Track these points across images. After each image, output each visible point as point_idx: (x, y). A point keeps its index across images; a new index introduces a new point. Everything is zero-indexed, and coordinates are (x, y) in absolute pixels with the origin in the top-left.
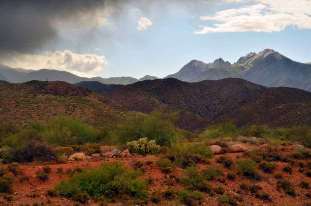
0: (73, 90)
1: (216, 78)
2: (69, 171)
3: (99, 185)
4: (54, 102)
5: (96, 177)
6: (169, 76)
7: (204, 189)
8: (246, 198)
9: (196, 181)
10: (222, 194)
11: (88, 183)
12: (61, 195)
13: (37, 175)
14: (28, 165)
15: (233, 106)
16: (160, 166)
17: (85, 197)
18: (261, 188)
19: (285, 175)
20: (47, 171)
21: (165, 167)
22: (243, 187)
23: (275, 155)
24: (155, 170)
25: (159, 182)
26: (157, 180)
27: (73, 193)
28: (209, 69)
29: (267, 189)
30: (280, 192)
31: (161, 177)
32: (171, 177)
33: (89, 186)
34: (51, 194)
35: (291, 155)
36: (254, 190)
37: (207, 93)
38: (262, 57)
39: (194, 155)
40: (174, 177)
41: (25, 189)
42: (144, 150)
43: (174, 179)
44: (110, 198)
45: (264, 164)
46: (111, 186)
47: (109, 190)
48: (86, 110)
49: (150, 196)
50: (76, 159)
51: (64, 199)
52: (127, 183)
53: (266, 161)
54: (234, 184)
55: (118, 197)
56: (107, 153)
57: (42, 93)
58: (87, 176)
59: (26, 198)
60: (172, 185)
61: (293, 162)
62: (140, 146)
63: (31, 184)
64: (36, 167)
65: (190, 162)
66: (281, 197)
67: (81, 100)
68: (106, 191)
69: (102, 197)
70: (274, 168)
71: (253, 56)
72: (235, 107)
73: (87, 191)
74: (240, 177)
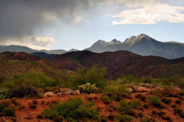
0: (30, 57)
1: (113, 51)
2: (48, 103)
3: (69, 112)
4: (19, 64)
5: (67, 106)
6: (85, 49)
7: (132, 114)
8: (156, 119)
9: (127, 109)
10: (142, 117)
11: (62, 110)
12: (46, 118)
13: (29, 106)
14: (21, 99)
15: (123, 67)
16: (102, 100)
17: (61, 119)
18: (165, 113)
19: (177, 105)
20: (35, 103)
21: (106, 100)
22: (154, 113)
23: (169, 93)
24: (100, 102)
25: (103, 109)
26: (102, 108)
27: (54, 117)
28: (109, 45)
29: (169, 114)
30: (176, 116)
31: (104, 107)
32: (111, 106)
33: (63, 112)
34: (40, 117)
35: (179, 94)
36: (161, 115)
37: (108, 59)
38: (139, 39)
39: (122, 93)
40: (112, 107)
41: (23, 114)
42: (89, 90)
43: (112, 108)
44: (76, 119)
45: (165, 99)
46: (77, 112)
47: (76, 114)
48: (38, 69)
49: (100, 118)
50: (48, 96)
51: (48, 120)
52: (86, 110)
53: (165, 97)
54: (148, 110)
55: (81, 118)
56: (66, 92)
57: (11, 59)
58: (61, 106)
59: (25, 120)
60: (111, 111)
61: (181, 98)
62: (86, 88)
63: (26, 111)
64: (27, 100)
65: (120, 98)
66: (177, 118)
67: (34, 63)
68: (74, 115)
69: (72, 119)
70: (170, 101)
71: (134, 38)
72: (124, 67)
73: (62, 115)
74: (151, 107)
